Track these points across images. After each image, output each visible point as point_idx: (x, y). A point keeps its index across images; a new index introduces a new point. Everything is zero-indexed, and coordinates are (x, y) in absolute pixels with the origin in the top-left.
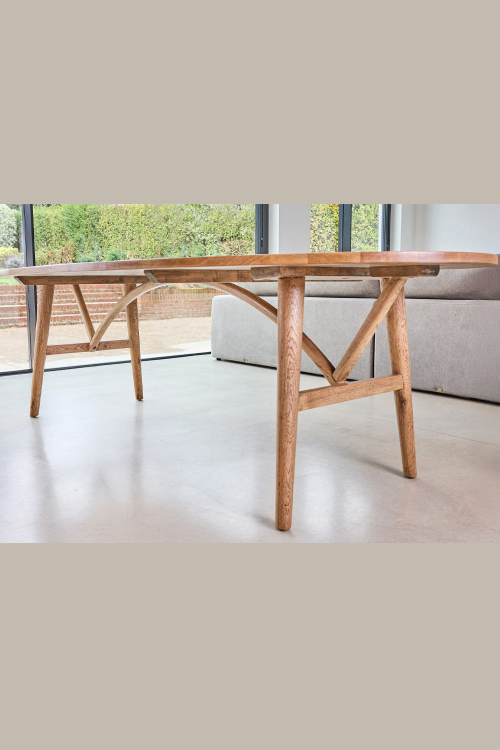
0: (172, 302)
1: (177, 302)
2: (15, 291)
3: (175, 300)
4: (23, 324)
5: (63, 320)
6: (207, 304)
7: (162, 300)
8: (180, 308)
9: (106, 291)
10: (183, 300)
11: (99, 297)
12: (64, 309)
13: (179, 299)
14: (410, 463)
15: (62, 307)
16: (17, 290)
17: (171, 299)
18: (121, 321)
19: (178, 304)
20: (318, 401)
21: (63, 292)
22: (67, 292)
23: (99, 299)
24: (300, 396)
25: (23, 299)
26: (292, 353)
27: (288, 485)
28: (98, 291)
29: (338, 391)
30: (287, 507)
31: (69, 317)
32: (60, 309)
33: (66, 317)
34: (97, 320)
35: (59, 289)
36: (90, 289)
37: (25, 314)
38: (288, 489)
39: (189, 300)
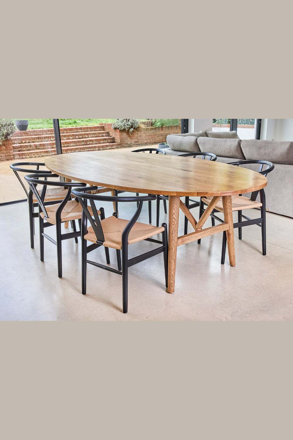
0: (138, 136)
1: (141, 136)
2: (48, 133)
3: (140, 135)
4: (54, 153)
5: (76, 150)
6: (158, 136)
7: (132, 135)
8: (143, 139)
9: (100, 130)
10: (144, 135)
11: (96, 134)
12: (76, 143)
13: (142, 134)
14: (232, 260)
15: (75, 142)
16: (48, 132)
17: (137, 134)
18: (109, 149)
19: (141, 137)
20: (186, 241)
21: (75, 132)
22: (77, 132)
23: (95, 135)
24: (178, 240)
25: (53, 138)
26: (174, 224)
27: (173, 276)
28: (95, 131)
29: (196, 235)
30: (172, 285)
31: (79, 148)
32: (74, 143)
33: (77, 148)
34: (95, 149)
35: (72, 131)
36: (90, 130)
37: (54, 147)
38: (172, 278)
39: (148, 134)
